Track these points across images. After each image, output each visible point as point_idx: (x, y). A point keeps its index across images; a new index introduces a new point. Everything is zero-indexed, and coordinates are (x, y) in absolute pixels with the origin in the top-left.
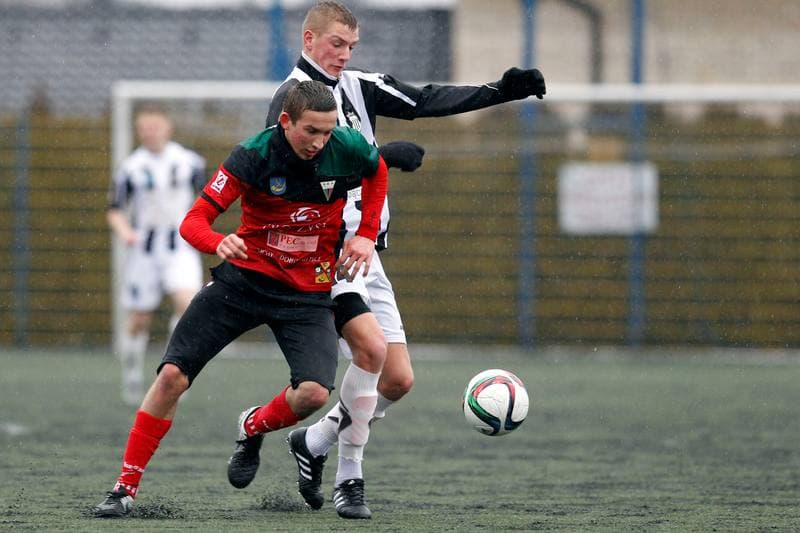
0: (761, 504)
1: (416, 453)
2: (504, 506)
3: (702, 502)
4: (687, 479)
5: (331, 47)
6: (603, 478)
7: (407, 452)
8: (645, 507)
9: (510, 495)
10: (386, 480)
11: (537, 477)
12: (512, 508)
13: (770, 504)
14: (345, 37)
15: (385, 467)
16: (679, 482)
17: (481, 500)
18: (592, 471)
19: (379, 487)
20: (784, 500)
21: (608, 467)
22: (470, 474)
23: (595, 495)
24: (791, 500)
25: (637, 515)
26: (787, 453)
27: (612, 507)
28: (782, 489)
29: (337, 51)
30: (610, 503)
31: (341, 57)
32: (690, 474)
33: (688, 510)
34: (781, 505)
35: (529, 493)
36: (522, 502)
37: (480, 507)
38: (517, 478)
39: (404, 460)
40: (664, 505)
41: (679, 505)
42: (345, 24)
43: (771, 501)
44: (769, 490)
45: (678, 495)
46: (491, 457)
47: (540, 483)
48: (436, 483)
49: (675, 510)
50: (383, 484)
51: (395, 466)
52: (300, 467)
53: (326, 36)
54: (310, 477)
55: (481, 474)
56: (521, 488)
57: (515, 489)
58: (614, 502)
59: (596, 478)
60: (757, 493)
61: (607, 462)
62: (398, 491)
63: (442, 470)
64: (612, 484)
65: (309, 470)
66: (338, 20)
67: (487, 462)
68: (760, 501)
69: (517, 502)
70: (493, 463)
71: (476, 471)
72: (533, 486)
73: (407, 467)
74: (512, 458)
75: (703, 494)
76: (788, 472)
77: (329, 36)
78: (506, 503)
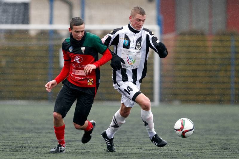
0: (118, 146)
1: (19, 131)
2: (44, 147)
3: (101, 146)
4: (97, 139)
5: (137, 21)
6: (73, 139)
7: (16, 131)
8: (85, 147)
9: (46, 144)
10: (9, 139)
11: (53, 139)
12: (47, 147)
13: (121, 146)
14: (141, 18)
15: (10, 136)
16: (95, 140)
17: (37, 145)
18: (70, 137)
19: (8, 141)
20: (125, 145)
21: (74, 136)
22: (34, 138)
23: (71, 144)
24: (127, 145)
25: (83, 149)
26: (125, 131)
27: (75, 147)
28: (124, 142)
29: (138, 23)
30: (75, 146)
31: (140, 24)
32: (98, 138)
33: (97, 148)
34: (124, 146)
35: (51, 143)
36: (49, 146)
37: (37, 147)
38: (48, 139)
39: (15, 134)
40: (90, 146)
41: (95, 147)
42: (140, 14)
43: (121, 145)
44: (121, 142)
45: (94, 144)
46: (40, 133)
47: (54, 140)
48: (24, 140)
49: (93, 148)
50: (9, 140)
51: (13, 135)
52: (107, 142)
53: (135, 18)
54: (110, 145)
55: (38, 138)
56: (49, 142)
57: (47, 142)
58: (76, 146)
59: (71, 139)
60: (117, 143)
61: (74, 134)
62: (13, 143)
63: (26, 137)
64: (75, 141)
65: (109, 143)
66: (138, 13)
67: (39, 134)
68: (118, 145)
69: (48, 146)
70: (41, 134)
71: (36, 136)
72: (52, 141)
73: (16, 136)
74: (46, 133)
75: (101, 143)
76: (126, 137)
77: (136, 18)
78: (45, 146)
